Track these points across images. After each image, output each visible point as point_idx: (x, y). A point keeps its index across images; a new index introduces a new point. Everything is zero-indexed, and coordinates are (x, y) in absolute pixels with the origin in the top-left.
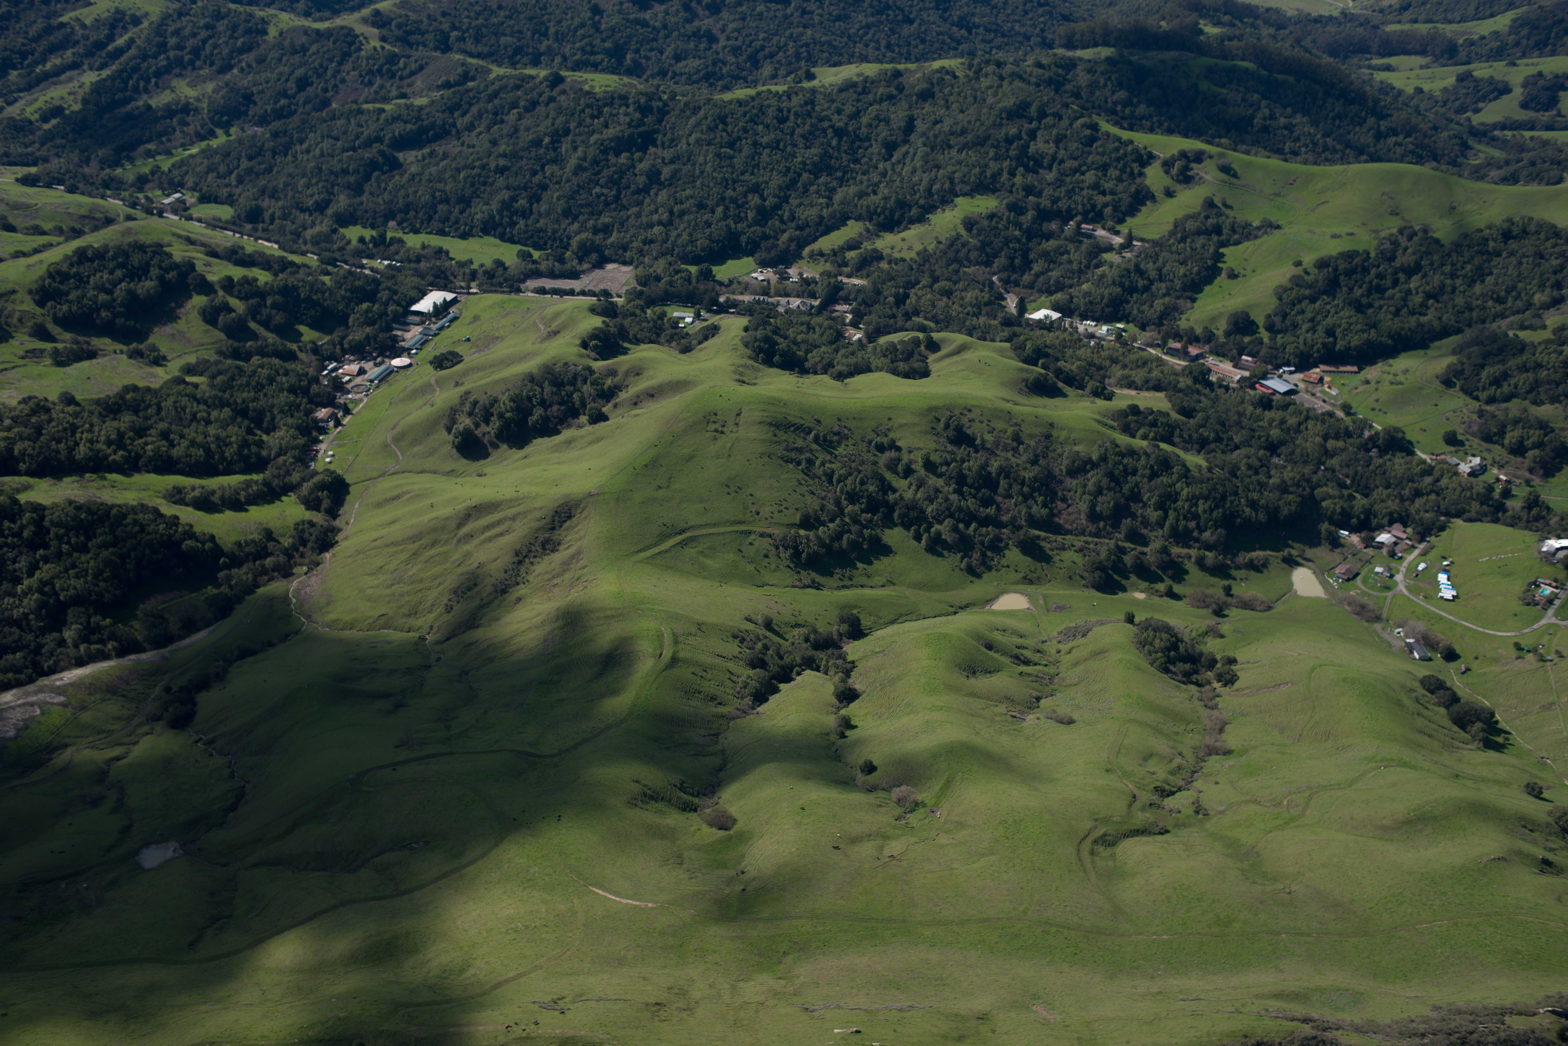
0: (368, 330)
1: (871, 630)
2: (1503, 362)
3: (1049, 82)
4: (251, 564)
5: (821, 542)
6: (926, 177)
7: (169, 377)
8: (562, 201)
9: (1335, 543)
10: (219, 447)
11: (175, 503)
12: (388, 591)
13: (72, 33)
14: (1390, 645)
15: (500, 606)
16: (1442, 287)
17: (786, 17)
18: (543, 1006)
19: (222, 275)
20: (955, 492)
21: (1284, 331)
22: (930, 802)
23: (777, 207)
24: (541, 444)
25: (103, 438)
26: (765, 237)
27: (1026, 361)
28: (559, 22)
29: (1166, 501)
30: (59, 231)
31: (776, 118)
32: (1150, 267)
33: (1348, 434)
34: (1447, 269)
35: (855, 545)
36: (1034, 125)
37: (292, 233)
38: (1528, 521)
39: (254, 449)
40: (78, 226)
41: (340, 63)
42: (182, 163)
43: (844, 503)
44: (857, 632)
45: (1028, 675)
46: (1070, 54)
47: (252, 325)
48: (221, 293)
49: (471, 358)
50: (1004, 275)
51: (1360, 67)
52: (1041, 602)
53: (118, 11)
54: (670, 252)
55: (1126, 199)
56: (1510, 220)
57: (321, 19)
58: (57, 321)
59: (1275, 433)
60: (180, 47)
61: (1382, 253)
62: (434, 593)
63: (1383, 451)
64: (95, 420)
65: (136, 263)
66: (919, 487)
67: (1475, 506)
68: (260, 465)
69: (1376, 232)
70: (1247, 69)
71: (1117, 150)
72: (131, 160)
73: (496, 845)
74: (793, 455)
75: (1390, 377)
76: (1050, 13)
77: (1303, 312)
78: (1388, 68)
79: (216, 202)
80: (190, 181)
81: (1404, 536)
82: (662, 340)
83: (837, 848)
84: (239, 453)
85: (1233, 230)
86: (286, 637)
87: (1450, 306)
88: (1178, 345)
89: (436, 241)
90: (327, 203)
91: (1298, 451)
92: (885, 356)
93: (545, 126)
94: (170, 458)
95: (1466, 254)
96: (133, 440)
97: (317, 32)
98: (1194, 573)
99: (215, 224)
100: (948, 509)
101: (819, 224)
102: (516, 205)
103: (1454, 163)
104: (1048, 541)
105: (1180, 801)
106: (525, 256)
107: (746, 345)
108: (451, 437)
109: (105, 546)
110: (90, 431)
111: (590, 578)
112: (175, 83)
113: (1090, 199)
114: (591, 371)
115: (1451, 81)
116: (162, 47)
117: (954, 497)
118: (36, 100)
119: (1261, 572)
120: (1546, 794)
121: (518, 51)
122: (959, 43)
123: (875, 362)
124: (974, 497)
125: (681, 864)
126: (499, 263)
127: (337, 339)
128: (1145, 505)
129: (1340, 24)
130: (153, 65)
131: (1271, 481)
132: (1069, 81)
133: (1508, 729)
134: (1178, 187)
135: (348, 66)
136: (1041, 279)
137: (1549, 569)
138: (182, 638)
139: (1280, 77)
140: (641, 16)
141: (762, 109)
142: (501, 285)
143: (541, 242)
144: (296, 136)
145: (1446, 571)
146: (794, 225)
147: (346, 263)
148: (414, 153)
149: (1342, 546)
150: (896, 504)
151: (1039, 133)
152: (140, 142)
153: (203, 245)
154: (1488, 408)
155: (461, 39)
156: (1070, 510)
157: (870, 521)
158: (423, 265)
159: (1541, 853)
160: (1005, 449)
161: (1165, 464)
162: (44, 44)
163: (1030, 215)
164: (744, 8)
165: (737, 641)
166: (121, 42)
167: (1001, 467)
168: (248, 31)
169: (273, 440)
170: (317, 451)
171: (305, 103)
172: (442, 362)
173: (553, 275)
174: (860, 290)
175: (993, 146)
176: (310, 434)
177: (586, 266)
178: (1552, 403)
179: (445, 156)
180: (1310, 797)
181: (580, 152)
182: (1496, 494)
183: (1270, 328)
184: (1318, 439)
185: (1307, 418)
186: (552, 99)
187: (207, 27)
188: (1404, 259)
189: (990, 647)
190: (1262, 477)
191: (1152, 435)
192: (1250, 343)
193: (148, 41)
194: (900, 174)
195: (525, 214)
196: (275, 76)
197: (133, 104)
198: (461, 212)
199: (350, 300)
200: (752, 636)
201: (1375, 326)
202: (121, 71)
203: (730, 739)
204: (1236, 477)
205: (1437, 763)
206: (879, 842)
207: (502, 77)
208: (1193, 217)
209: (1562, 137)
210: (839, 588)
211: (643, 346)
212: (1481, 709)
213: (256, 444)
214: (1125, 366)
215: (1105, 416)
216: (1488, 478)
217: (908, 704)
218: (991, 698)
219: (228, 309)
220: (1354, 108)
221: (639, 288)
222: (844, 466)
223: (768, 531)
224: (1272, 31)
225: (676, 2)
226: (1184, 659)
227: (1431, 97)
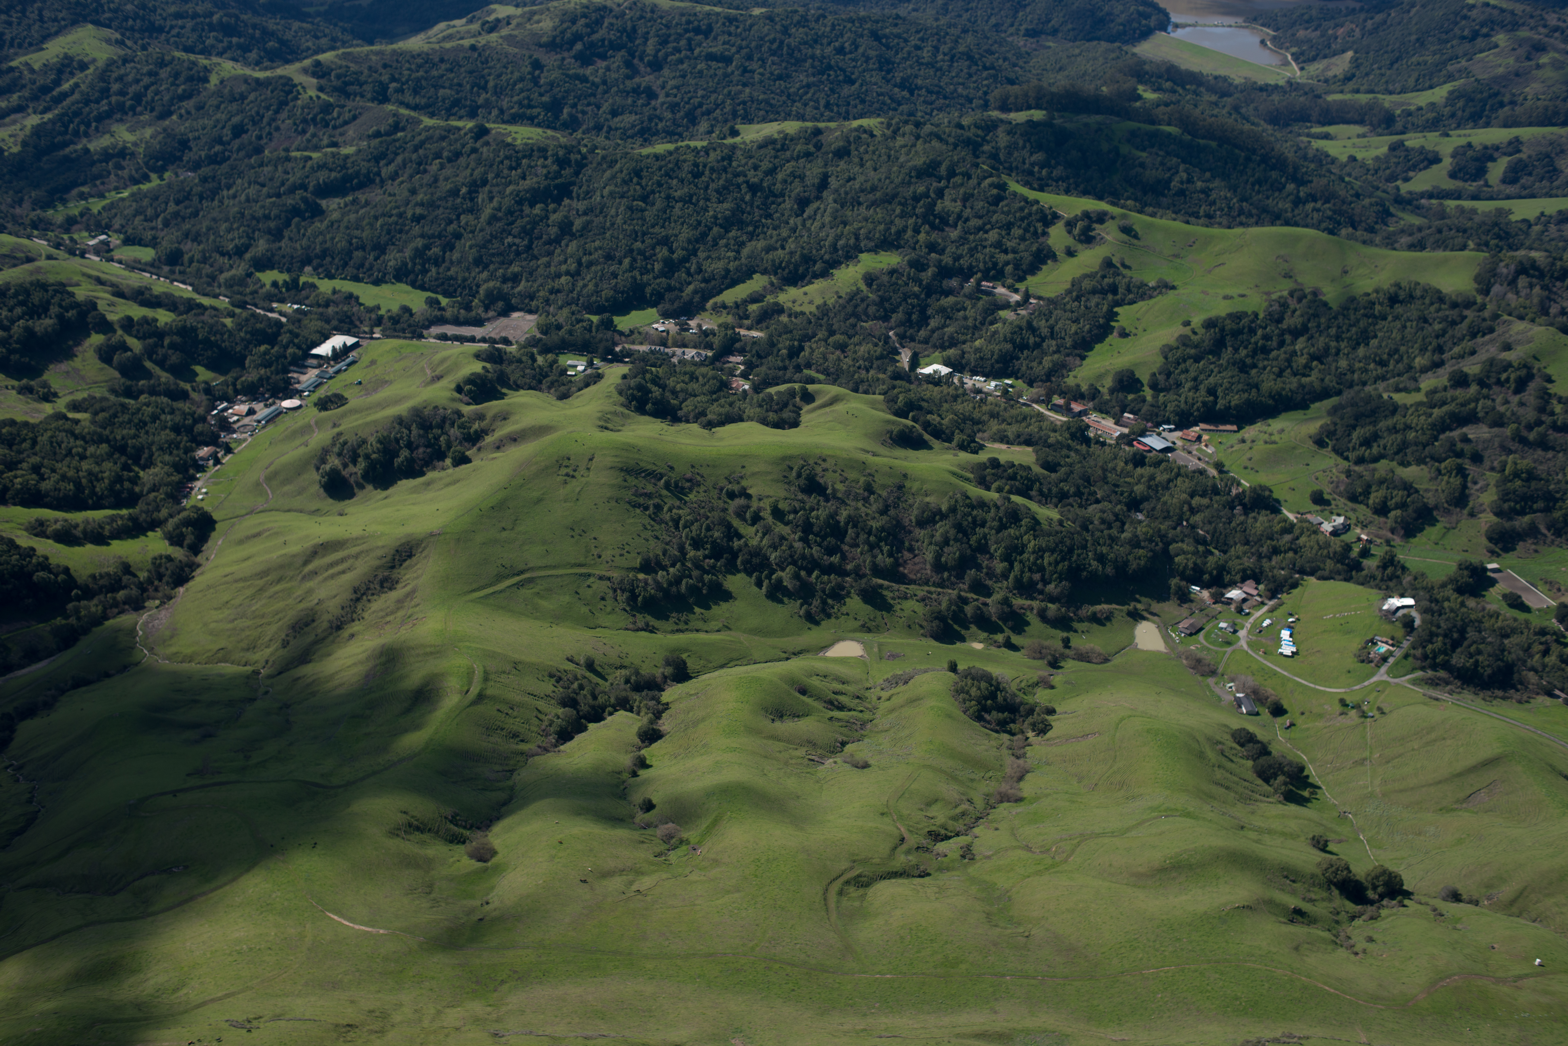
0: (262, 371)
1: (698, 673)
2: (1374, 423)
3: (968, 142)
4: (102, 597)
5: (659, 586)
6: (832, 233)
7: (51, 412)
8: (474, 250)
9: (1184, 598)
10: (91, 482)
11: (36, 535)
12: (230, 626)
13: (20, 77)
14: (1220, 699)
15: (333, 642)
16: (1327, 349)
17: (726, 75)
18: (235, 1025)
19: (121, 315)
20: (801, 539)
21: (1166, 390)
22: (693, 840)
23: (685, 259)
24: (405, 484)
26: (670, 289)
27: (898, 413)
28: (499, 76)
29: (1013, 552)
31: (691, 172)
32: (1042, 325)
33: (1216, 491)
34: (1333, 331)
35: (694, 590)
36: (943, 183)
37: (207, 276)
38: (1382, 580)
39: (127, 484)
41: (277, 112)
42: (112, 206)
43: (688, 548)
44: (681, 674)
45: (839, 720)
46: (1003, 116)
47: (148, 364)
48: (120, 332)
49: (355, 400)
50: (901, 330)
51: (1299, 135)
52: (876, 650)
53: (66, 56)
54: (575, 301)
55: (1027, 257)
56: (1398, 285)
57: (266, 69)
59: (1139, 489)
60: (122, 93)
61: (1270, 314)
62: (274, 628)
63: (1247, 509)
65: (36, 301)
66: (764, 534)
67: (1329, 565)
68: (131, 500)
69: (1268, 294)
70: (1170, 134)
71: (1022, 209)
72: (64, 202)
73: (248, 870)
74: (641, 500)
75: (1266, 437)
76: (995, 77)
77: (1187, 371)
78: (1327, 137)
79: (140, 245)
80: (117, 223)
81: (1255, 592)
82: (544, 387)
83: (585, 881)
84: (111, 488)
85: (1129, 291)
86: (125, 668)
87: (1333, 368)
88: (1060, 402)
89: (348, 286)
90: (247, 247)
91: (1160, 506)
92: (760, 406)
93: (464, 176)
94: (39, 491)
95: (1352, 317)
96: (3, 473)
97: (257, 80)
98: (1035, 624)
99: (134, 266)
100: (791, 556)
101: (725, 277)
102: (429, 253)
103: (1371, 230)
104: (890, 590)
105: (950, 848)
106: (433, 303)
107: (620, 393)
108: (319, 477)
111: (420, 616)
112: (115, 127)
113: (992, 257)
114: (459, 414)
115: (1385, 149)
116: (105, 92)
117: (798, 545)
119: (1104, 625)
120: (1331, 847)
121: (456, 103)
122: (899, 104)
123: (750, 411)
124: (819, 545)
125: (429, 893)
126: (406, 310)
127: (230, 380)
128: (992, 557)
129: (1285, 92)
130: (95, 109)
131: (1123, 536)
132: (988, 142)
133: (1320, 783)
134: (1080, 247)
135: (284, 115)
136: (936, 335)
137: (1388, 627)
138: (23, 667)
139: (1202, 142)
140: (581, 71)
141: (678, 164)
142: (403, 331)
143: (451, 289)
144: (224, 181)
145: (1290, 627)
146: (700, 277)
147: (255, 305)
148: (337, 200)
149: (1192, 601)
150: (740, 550)
151: (947, 192)
152: (75, 184)
153: (112, 285)
154: (1357, 468)
155: (400, 91)
156: (917, 560)
157: (713, 567)
158: (331, 310)
159: (1293, 902)
160: (856, 499)
161: (1014, 516)
163: (930, 272)
164: (685, 66)
165: (553, 681)
166: (66, 86)
167: (849, 516)
168: (190, 79)
169: (148, 476)
170: (192, 489)
171: (238, 150)
172: (324, 404)
173: (457, 322)
174: (755, 342)
175: (900, 203)
176: (187, 471)
177: (491, 314)
178: (1418, 464)
179: (367, 203)
180: (1079, 844)
181: (495, 203)
182: (1354, 553)
183: (1154, 386)
184: (1184, 496)
185: (1178, 475)
186: (474, 150)
187: (150, 74)
188: (1290, 321)
189: (803, 691)
190: (1114, 532)
191: (1007, 488)
192: (1132, 401)
193: (92, 86)
194: (809, 229)
195: (438, 261)
196: (211, 123)
197: (72, 148)
198: (376, 259)
199: (249, 342)
200: (570, 676)
201: (1257, 386)
202: (63, 115)
203: (523, 776)
204: (1087, 530)
205: (1224, 814)
206: (631, 877)
207: (430, 128)
208: (1091, 276)
209: (1484, 206)
210: (673, 632)
211: (522, 392)
212: (1290, 764)
213: (130, 480)
214: (1004, 420)
215: (963, 468)
216: (1348, 537)
217: (704, 746)
218: (791, 741)
219: (124, 347)
220: (1274, 174)
221: (539, 336)
222: (693, 511)
223: (608, 574)
224: (1214, 98)
225: (619, 58)
226: (1001, 709)
227: (1363, 165)
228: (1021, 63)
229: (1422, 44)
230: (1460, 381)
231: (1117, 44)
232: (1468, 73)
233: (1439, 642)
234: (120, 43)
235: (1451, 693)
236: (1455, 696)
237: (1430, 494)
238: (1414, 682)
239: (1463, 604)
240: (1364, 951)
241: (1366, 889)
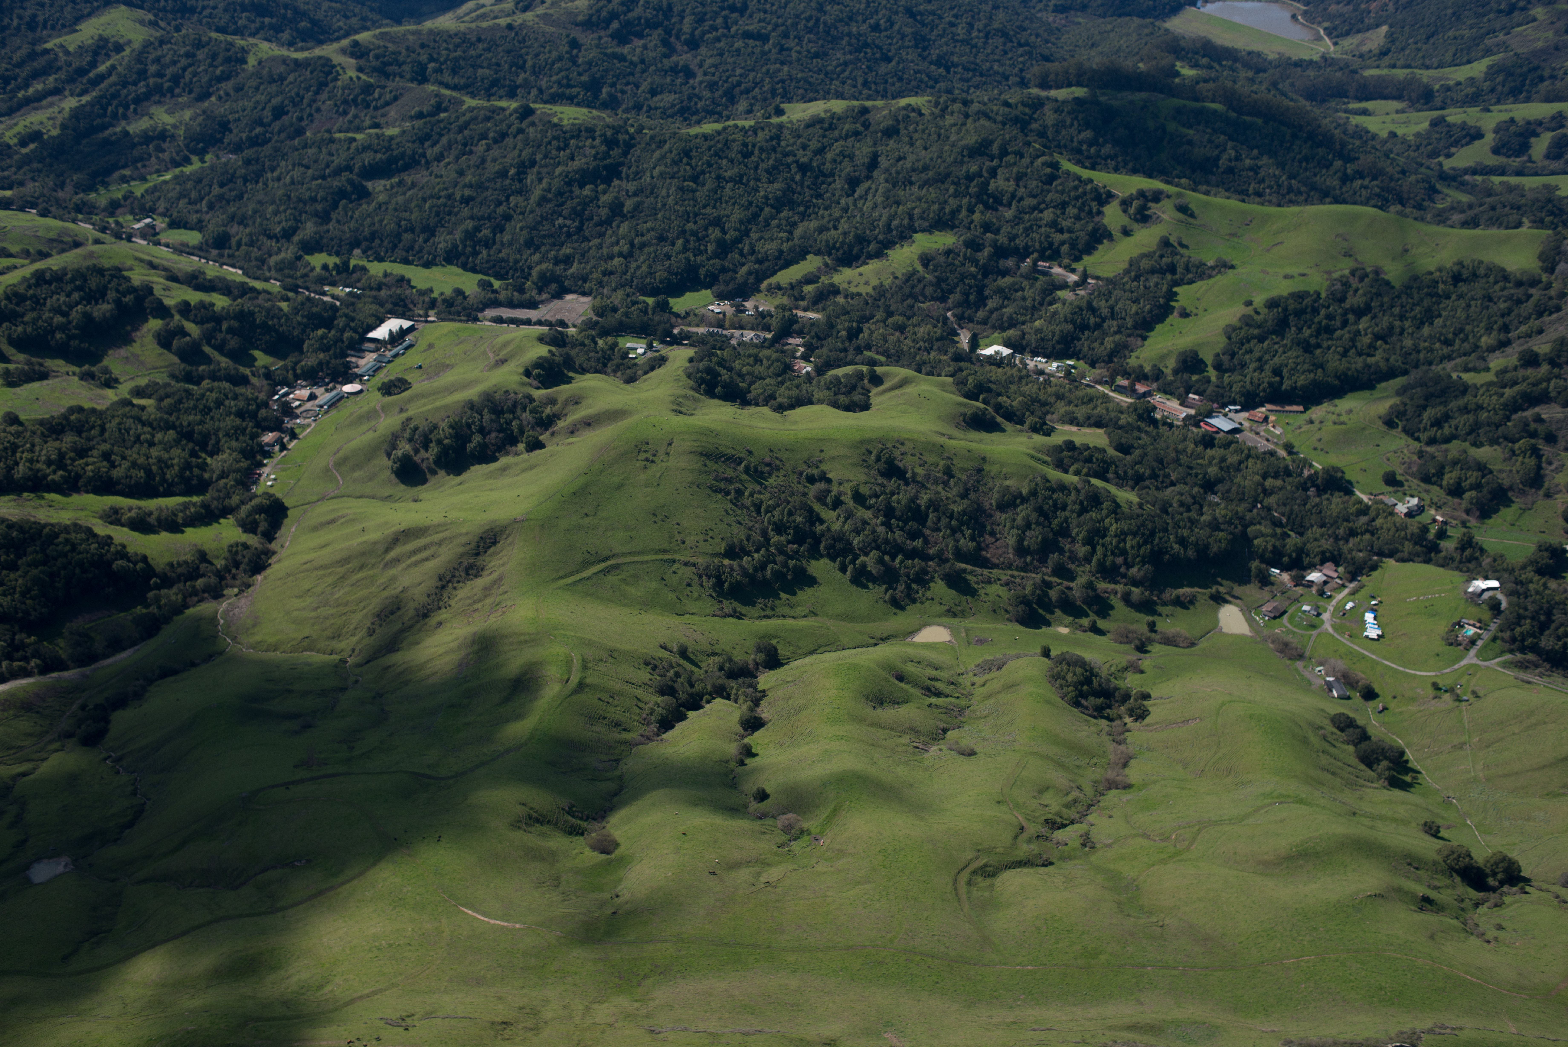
0: (321, 356)
1: (789, 660)
2: (1445, 403)
3: (1016, 121)
4: (181, 585)
5: (744, 572)
6: (886, 213)
7: (116, 399)
8: (525, 232)
9: (1265, 581)
10: (161, 468)
11: (111, 523)
12: (313, 614)
13: (56, 59)
14: (1310, 683)
15: (420, 630)
16: (1391, 328)
17: (764, 53)
18: (390, 1023)
19: (180, 300)
20: (883, 524)
21: (1231, 370)
22: (815, 830)
23: (738, 240)
24: (478, 470)
25: (43, 458)
26: (724, 270)
27: (968, 396)
28: (537, 55)
29: (1095, 536)
30: (26, 254)
31: (740, 152)
32: (1102, 305)
33: (1288, 473)
34: (1397, 310)
35: (779, 575)
36: (995, 163)
37: (257, 259)
38: (1461, 562)
39: (196, 471)
40: (44, 249)
41: (317, 93)
42: (155, 189)
43: (771, 533)
44: (773, 661)
45: (938, 706)
46: (1043, 94)
47: (207, 349)
48: (177, 317)
49: (419, 385)
50: (959, 311)
51: (1337, 111)
52: (963, 635)
53: (101, 38)
54: (629, 283)
55: (1083, 237)
56: (1460, 263)
57: (302, 49)
58: (11, 342)
59: (1213, 471)
60: (160, 75)
61: (1332, 293)
62: (359, 616)
63: (1320, 491)
64: (37, 440)
65: (93, 286)
66: (846, 519)
67: (1408, 546)
68: (201, 487)
69: (1329, 273)
70: (1216, 111)
71: (1076, 188)
72: (106, 185)
73: (374, 864)
74: (722, 485)
75: (1334, 417)
76: (1030, 53)
77: (1251, 351)
78: (1365, 112)
79: (186, 228)
80: (161, 206)
81: (1335, 575)
82: (609, 370)
83: (713, 873)
84: (181, 475)
85: (1187, 269)
86: (210, 657)
87: (1398, 347)
88: (1125, 383)
89: (398, 269)
90: (294, 230)
91: (1234, 488)
92: (828, 389)
93: (512, 157)
94: (110, 479)
95: (1416, 296)
96: (73, 460)
97: (296, 61)
98: (1120, 609)
99: (182, 249)
100: (875, 541)
101: (778, 258)
102: (480, 235)
103: (1419, 207)
104: (974, 574)
105: (1069, 835)
106: (485, 285)
107: (689, 376)
108: (390, 463)
109: (34, 564)
110: (31, 450)
111: (510, 603)
112: (153, 110)
113: (1048, 236)
114: (530, 399)
115: (1426, 125)
116: (143, 74)
117: (881, 530)
118: (16, 125)
119: (1187, 608)
120: (1443, 833)
121: (495, 83)
122: (937, 82)
123: (818, 394)
124: (902, 529)
125: (557, 886)
126: (459, 292)
127: (290, 364)
128: (1073, 540)
129: (1320, 68)
130: (133, 91)
131: (1203, 518)
132: (1036, 120)
133: (1418, 768)
134: (1135, 226)
135: (324, 96)
136: (994, 316)
137: (1474, 610)
138: (106, 656)
139: (1248, 119)
140: (619, 50)
141: (726, 143)
142: (458, 314)
143: (503, 272)
144: (267, 163)
145: (1373, 610)
146: (753, 258)
147: (307, 289)
148: (383, 182)
149: (1272, 584)
150: (823, 535)
151: (1000, 171)
152: (116, 167)
153: (165, 269)
154: (1428, 449)
155: (439, 71)
156: (998, 544)
157: (797, 552)
158: (384, 293)
159: (1421, 890)
160: (936, 482)
161: (1095, 500)
162: (27, 69)
163: (986, 252)
164: (722, 44)
165: (649, 668)
166: (102, 68)
167: (930, 500)
168: (228, 60)
169: (216, 463)
170: (260, 475)
171: (280, 132)
172: (388, 389)
173: (511, 304)
174: (813, 324)
175: (953, 183)
176: (254, 457)
177: (545, 296)
178: (1491, 445)
179: (413, 185)
180: (1199, 832)
181: (544, 184)
182: (1431, 535)
183: (1218, 367)
184: (1257, 478)
185: (1249, 456)
186: (520, 131)
187: (188, 55)
188: (1354, 300)
189: (901, 678)
190: (1193, 514)
191: (1085, 470)
192: (1197, 381)
193: (129, 68)
194: (861, 210)
195: (488, 244)
196: (251, 104)
197: (111, 130)
198: (426, 241)
199: (306, 326)
200: (665, 664)
201: (1322, 366)
202: (101, 97)
203: (630, 765)
204: (1167, 513)
205: (1334, 800)
206: (757, 869)
207: (474, 109)
208: (1148, 256)
209: (1530, 182)
210: (760, 618)
211: (588, 376)
212: (1391, 748)
213: (198, 466)
214: (1070, 403)
215: (1039, 451)
216: (1424, 518)
217: (809, 734)
218: (895, 728)
219: (183, 333)
220: (1321, 151)
221: (595, 318)
222: (773, 496)
223: (693, 560)
224: (1250, 74)
225: (655, 37)
226: (1097, 694)
227: (1404, 141)
228: (1053, 39)
229: (1458, 18)
230: (1531, 360)
231: (1148, 20)
232: (1506, 47)
233: (1527, 625)
234: (154, 24)
235: (1541, 675)
236: (1546, 679)
237: (1504, 475)
238: (1505, 665)
239: (1545, 586)
240: (1496, 939)
241: (1487, 876)
